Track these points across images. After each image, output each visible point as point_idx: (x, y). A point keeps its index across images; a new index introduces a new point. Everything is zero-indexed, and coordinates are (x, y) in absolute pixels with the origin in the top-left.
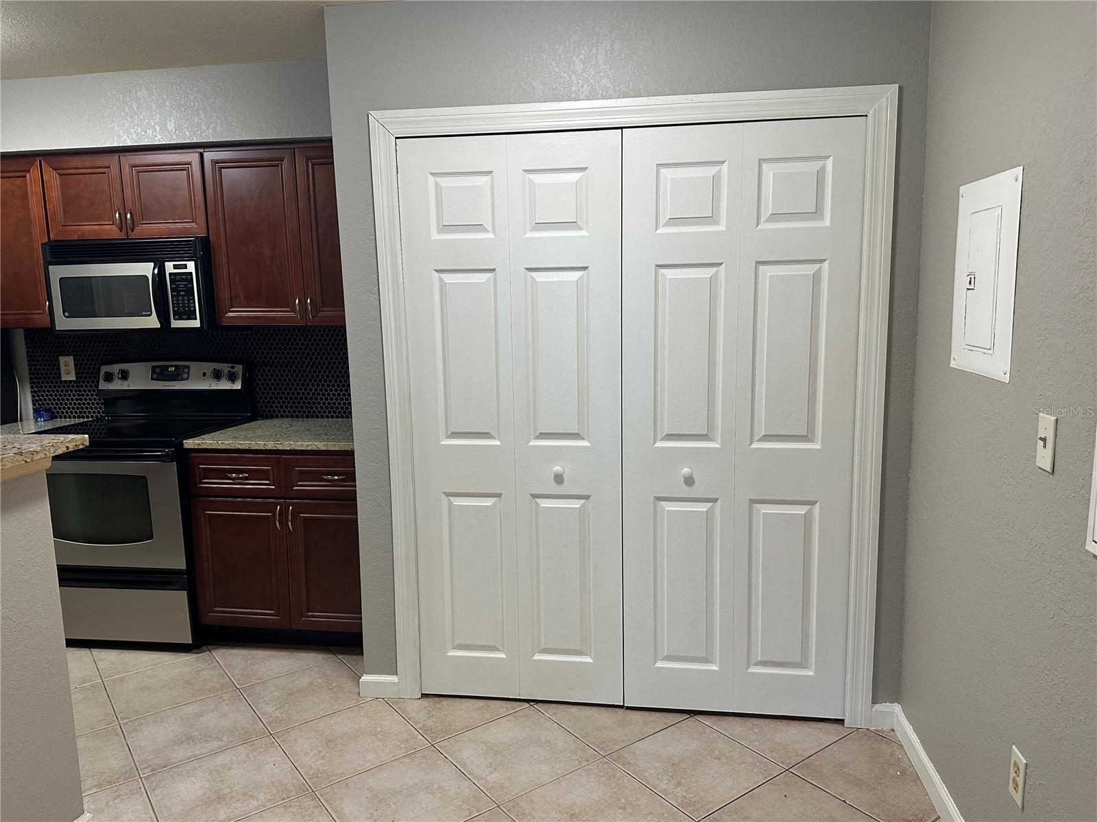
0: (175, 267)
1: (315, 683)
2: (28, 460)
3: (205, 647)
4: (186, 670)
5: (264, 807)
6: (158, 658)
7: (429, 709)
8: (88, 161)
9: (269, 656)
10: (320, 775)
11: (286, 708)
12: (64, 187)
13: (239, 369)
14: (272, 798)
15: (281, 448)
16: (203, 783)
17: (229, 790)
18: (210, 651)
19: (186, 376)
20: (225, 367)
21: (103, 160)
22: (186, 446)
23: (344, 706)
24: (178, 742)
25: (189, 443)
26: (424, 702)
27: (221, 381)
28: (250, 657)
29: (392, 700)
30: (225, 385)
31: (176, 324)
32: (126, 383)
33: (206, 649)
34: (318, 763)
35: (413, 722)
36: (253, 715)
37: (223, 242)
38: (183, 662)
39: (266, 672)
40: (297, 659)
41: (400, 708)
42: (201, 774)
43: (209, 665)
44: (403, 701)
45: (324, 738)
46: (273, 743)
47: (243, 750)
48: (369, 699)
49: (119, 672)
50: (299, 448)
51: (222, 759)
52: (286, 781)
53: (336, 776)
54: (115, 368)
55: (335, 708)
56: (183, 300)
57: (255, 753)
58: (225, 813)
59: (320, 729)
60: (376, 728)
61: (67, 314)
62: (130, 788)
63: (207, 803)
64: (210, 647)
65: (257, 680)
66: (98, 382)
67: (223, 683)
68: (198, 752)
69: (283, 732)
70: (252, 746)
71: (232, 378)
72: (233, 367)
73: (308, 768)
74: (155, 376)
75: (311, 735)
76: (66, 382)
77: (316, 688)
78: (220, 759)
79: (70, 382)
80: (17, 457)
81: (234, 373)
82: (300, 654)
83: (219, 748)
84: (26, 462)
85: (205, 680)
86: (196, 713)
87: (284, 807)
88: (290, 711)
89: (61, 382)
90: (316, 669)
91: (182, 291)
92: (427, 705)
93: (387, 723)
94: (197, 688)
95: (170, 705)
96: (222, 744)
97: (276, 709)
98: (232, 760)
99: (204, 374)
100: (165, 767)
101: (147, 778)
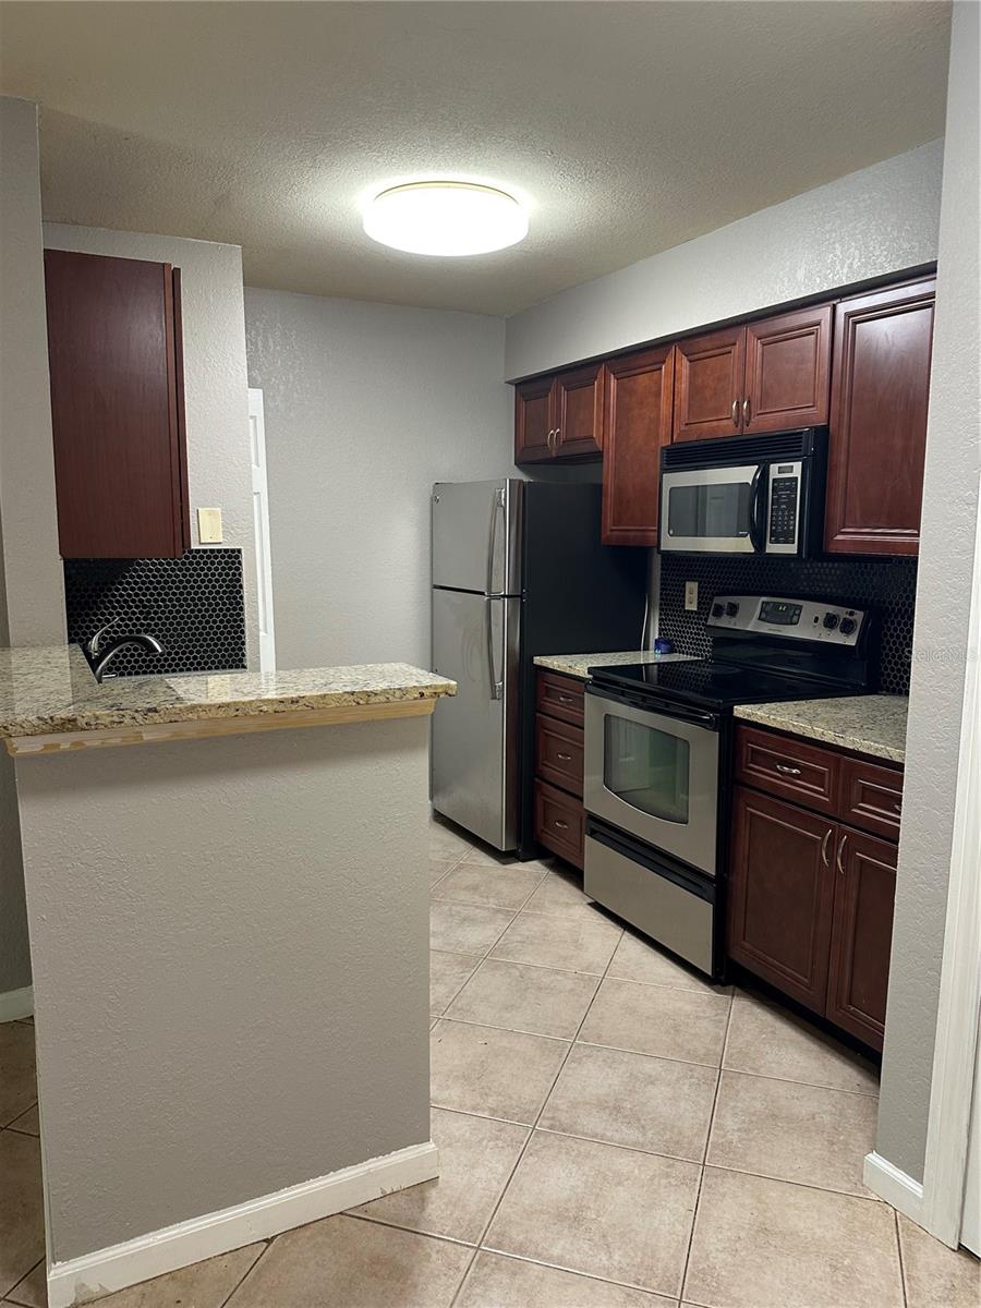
0: (781, 470)
1: (818, 1119)
2: (361, 702)
3: (731, 987)
4: (688, 1008)
5: (609, 1274)
6: (674, 977)
7: (956, 1283)
8: (717, 338)
9: (792, 1041)
10: (709, 1279)
11: (751, 1136)
12: (693, 375)
13: (859, 616)
14: (628, 1268)
15: (842, 744)
16: (579, 1183)
17: (594, 1216)
18: (733, 996)
19: (795, 618)
20: (842, 612)
21: (727, 336)
22: (736, 713)
23: (828, 1185)
24: (601, 1105)
25: (741, 711)
26: (957, 1263)
27: (833, 632)
28: (770, 1029)
29: (907, 1221)
30: (836, 638)
31: (773, 548)
32: (733, 620)
33: (731, 991)
34: (721, 1256)
35: (910, 1288)
36: (706, 1121)
37: (844, 432)
38: (694, 996)
39: (771, 1063)
40: (824, 1065)
41: (909, 1245)
42: (587, 1169)
43: (717, 1015)
44: (924, 1238)
45: (761, 1219)
46: (696, 1180)
47: (656, 1164)
48: (874, 1197)
49: (625, 974)
50: (865, 751)
51: (624, 1163)
52: (663, 1255)
53: (727, 1298)
54: (724, 601)
55: (813, 1179)
56: (783, 516)
57: (663, 1181)
58: (564, 1248)
59: (767, 1201)
60: (845, 1255)
61: (671, 532)
62: (515, 1135)
63: (560, 1217)
64: (737, 990)
65: (751, 1068)
66: (708, 615)
67: (710, 1050)
68: (609, 1134)
69: (719, 1172)
70: (668, 1167)
71: (847, 628)
72: (851, 614)
73: (704, 1255)
74: (764, 615)
75: (748, 1201)
76: (688, 611)
77: (813, 1128)
78: (622, 1161)
79: (692, 612)
80: (346, 696)
81: (851, 622)
82: (834, 1060)
83: (634, 1144)
84: (358, 703)
85: (695, 1035)
86: (650, 1076)
87: (629, 1295)
88: (753, 1143)
89: (685, 611)
90: (837, 1095)
91: (784, 503)
92: (959, 1273)
93: (869, 1259)
94: (680, 1041)
95: (635, 1049)
96: (641, 1140)
97: (739, 1130)
98: (633, 1172)
99: (816, 620)
100: (564, 1131)
101: (539, 1132)
